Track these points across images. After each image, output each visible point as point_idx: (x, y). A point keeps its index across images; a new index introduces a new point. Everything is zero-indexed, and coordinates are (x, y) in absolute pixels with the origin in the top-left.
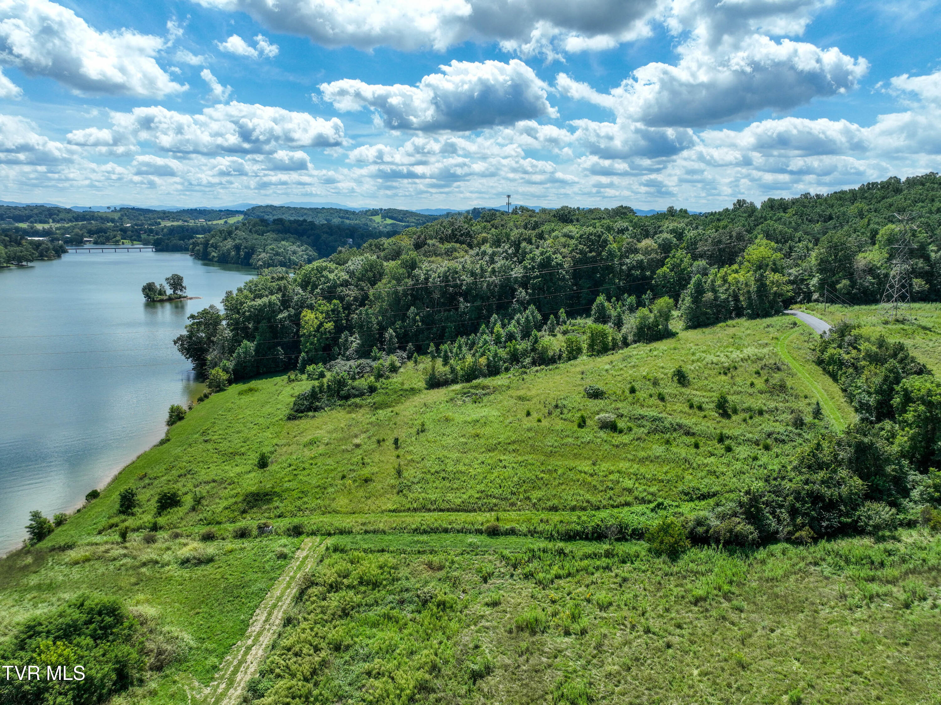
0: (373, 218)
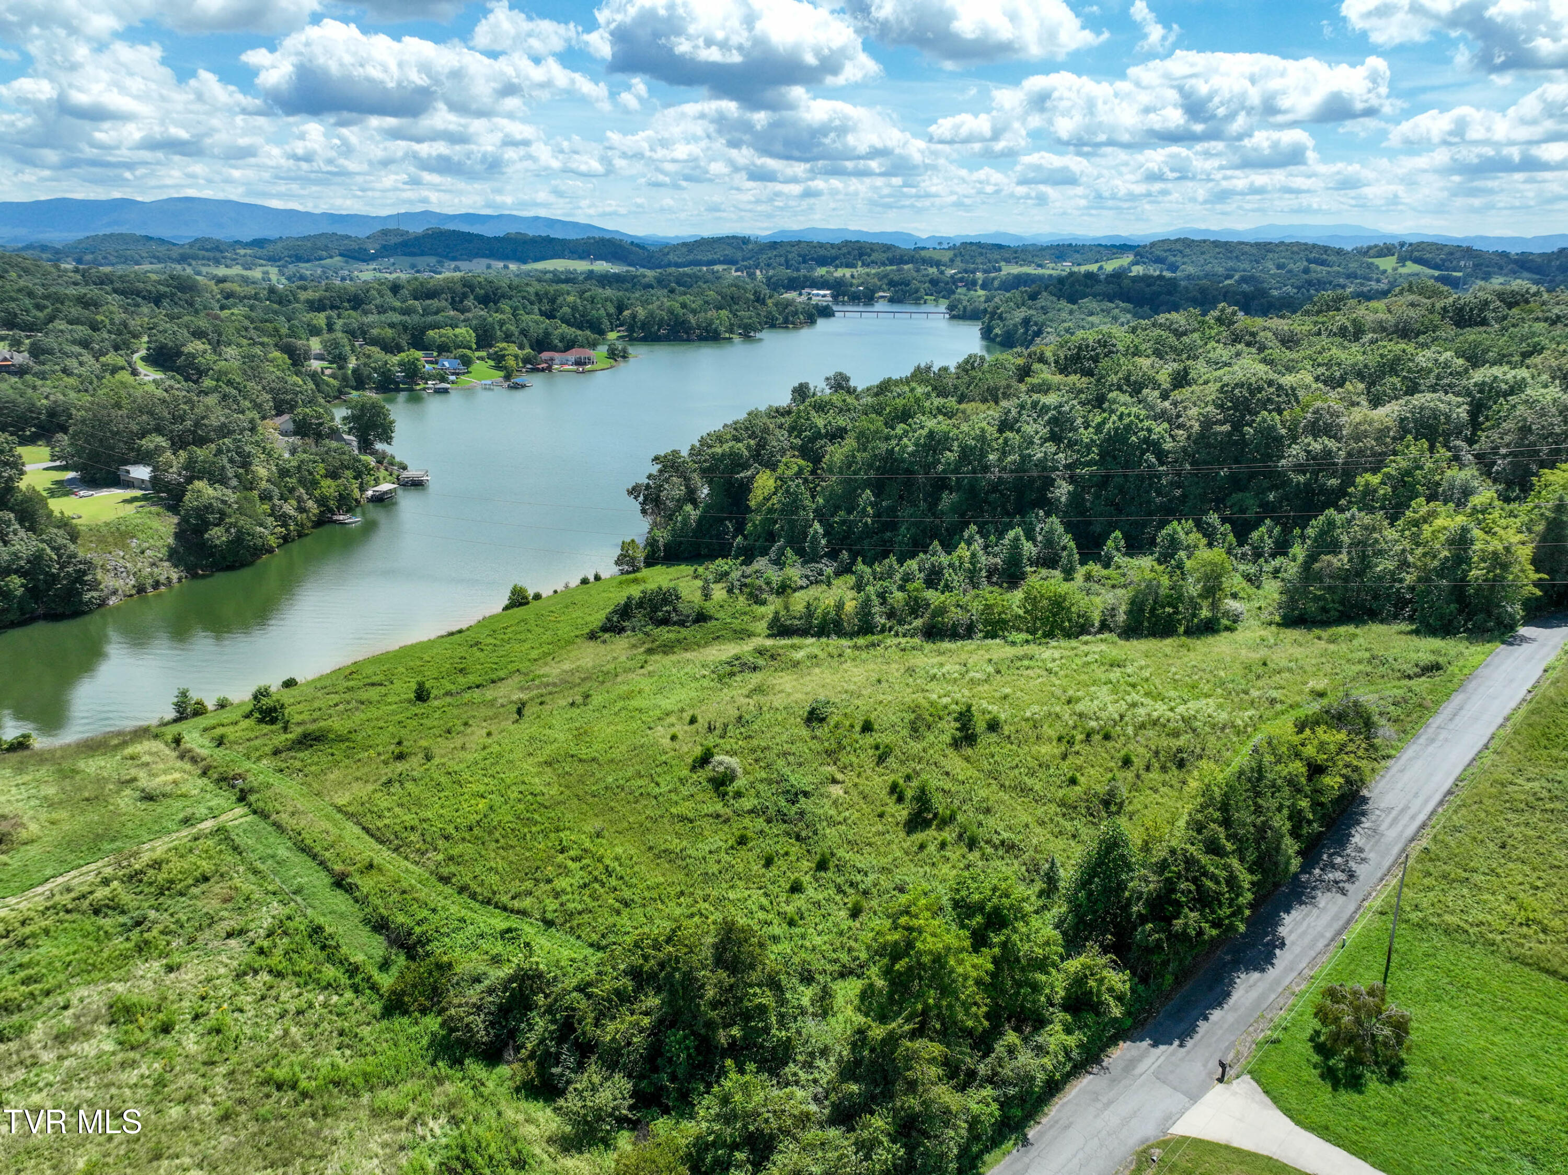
0: (1376, 261)
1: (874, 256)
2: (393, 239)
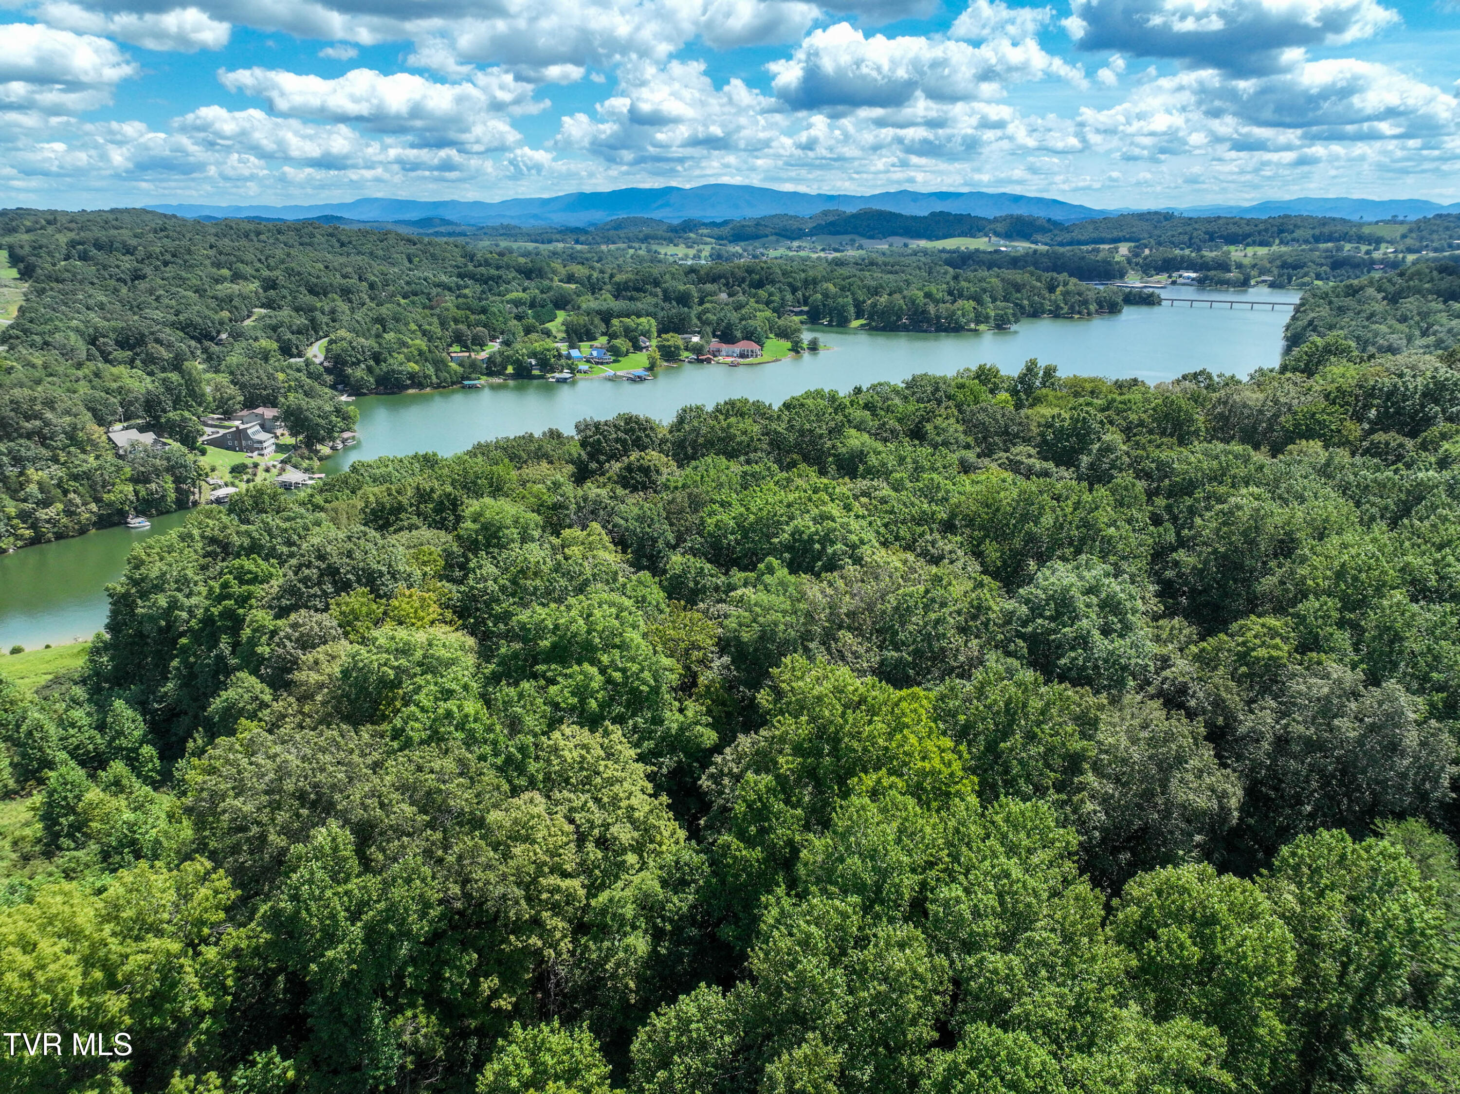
1: (1298, 233)
2: (831, 218)
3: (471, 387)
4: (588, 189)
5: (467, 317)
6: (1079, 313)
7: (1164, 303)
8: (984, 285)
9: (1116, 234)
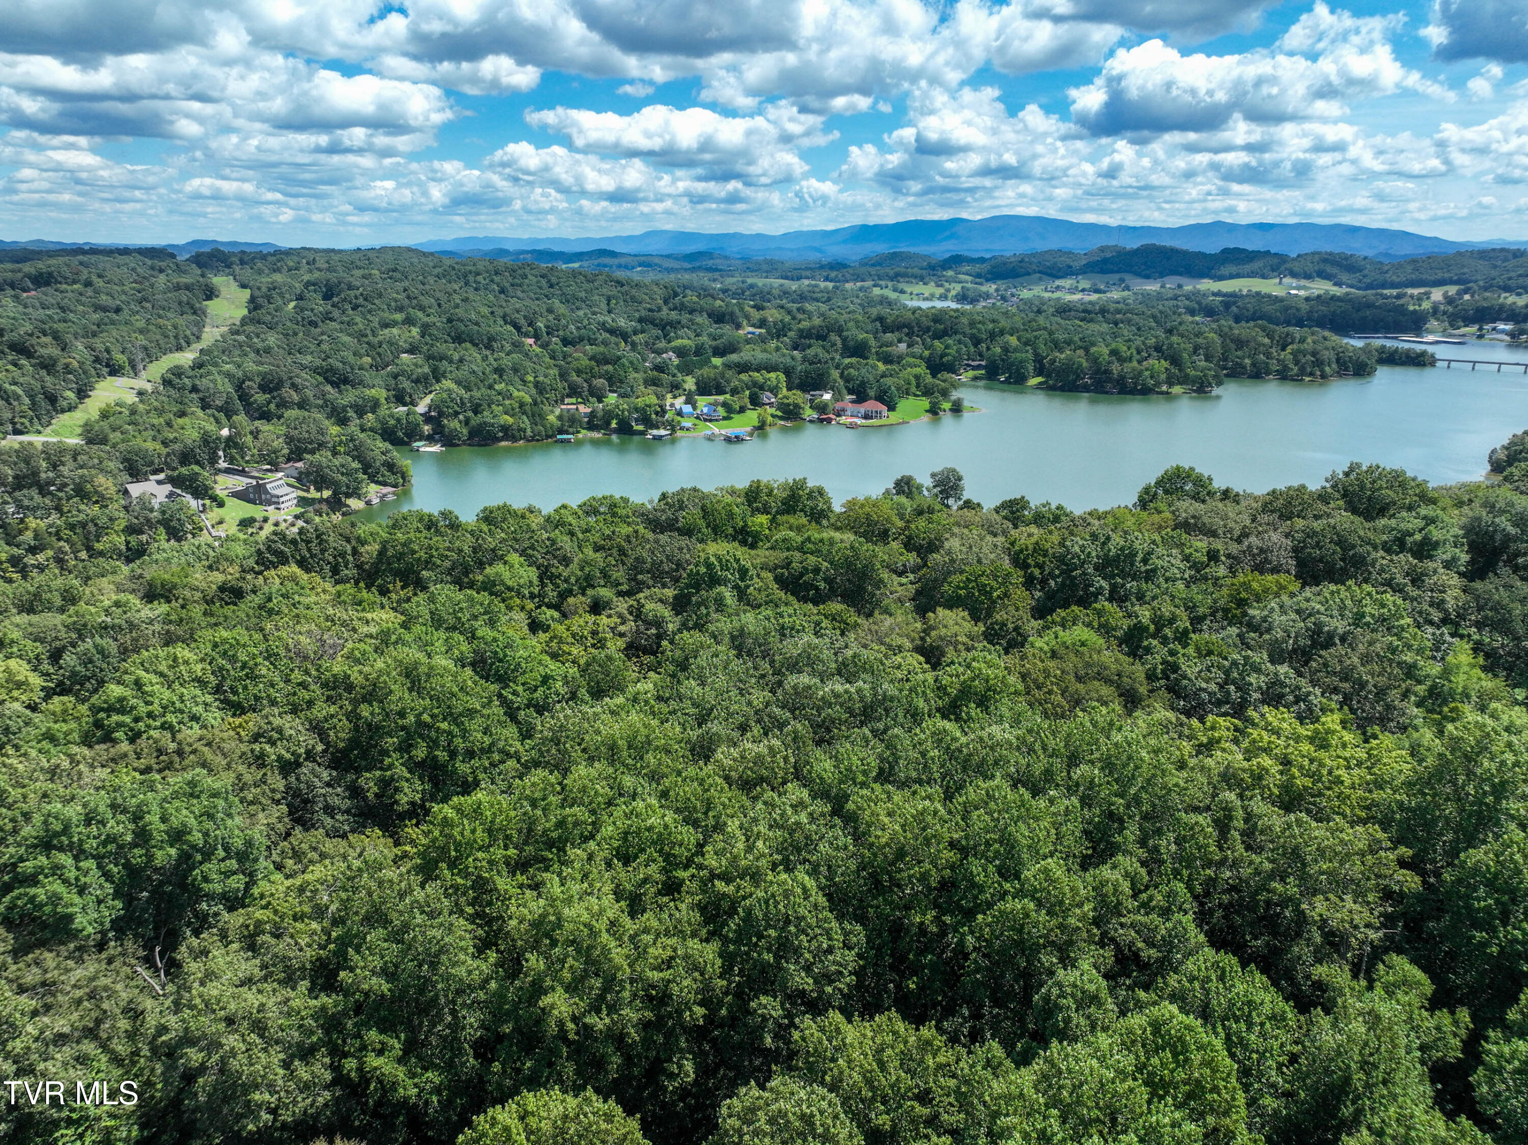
2: (1108, 255)
3: (562, 441)
4: (872, 221)
5: (592, 369)
6: (1311, 374)
7: (1439, 364)
8: (1200, 340)
9: (1440, 275)
